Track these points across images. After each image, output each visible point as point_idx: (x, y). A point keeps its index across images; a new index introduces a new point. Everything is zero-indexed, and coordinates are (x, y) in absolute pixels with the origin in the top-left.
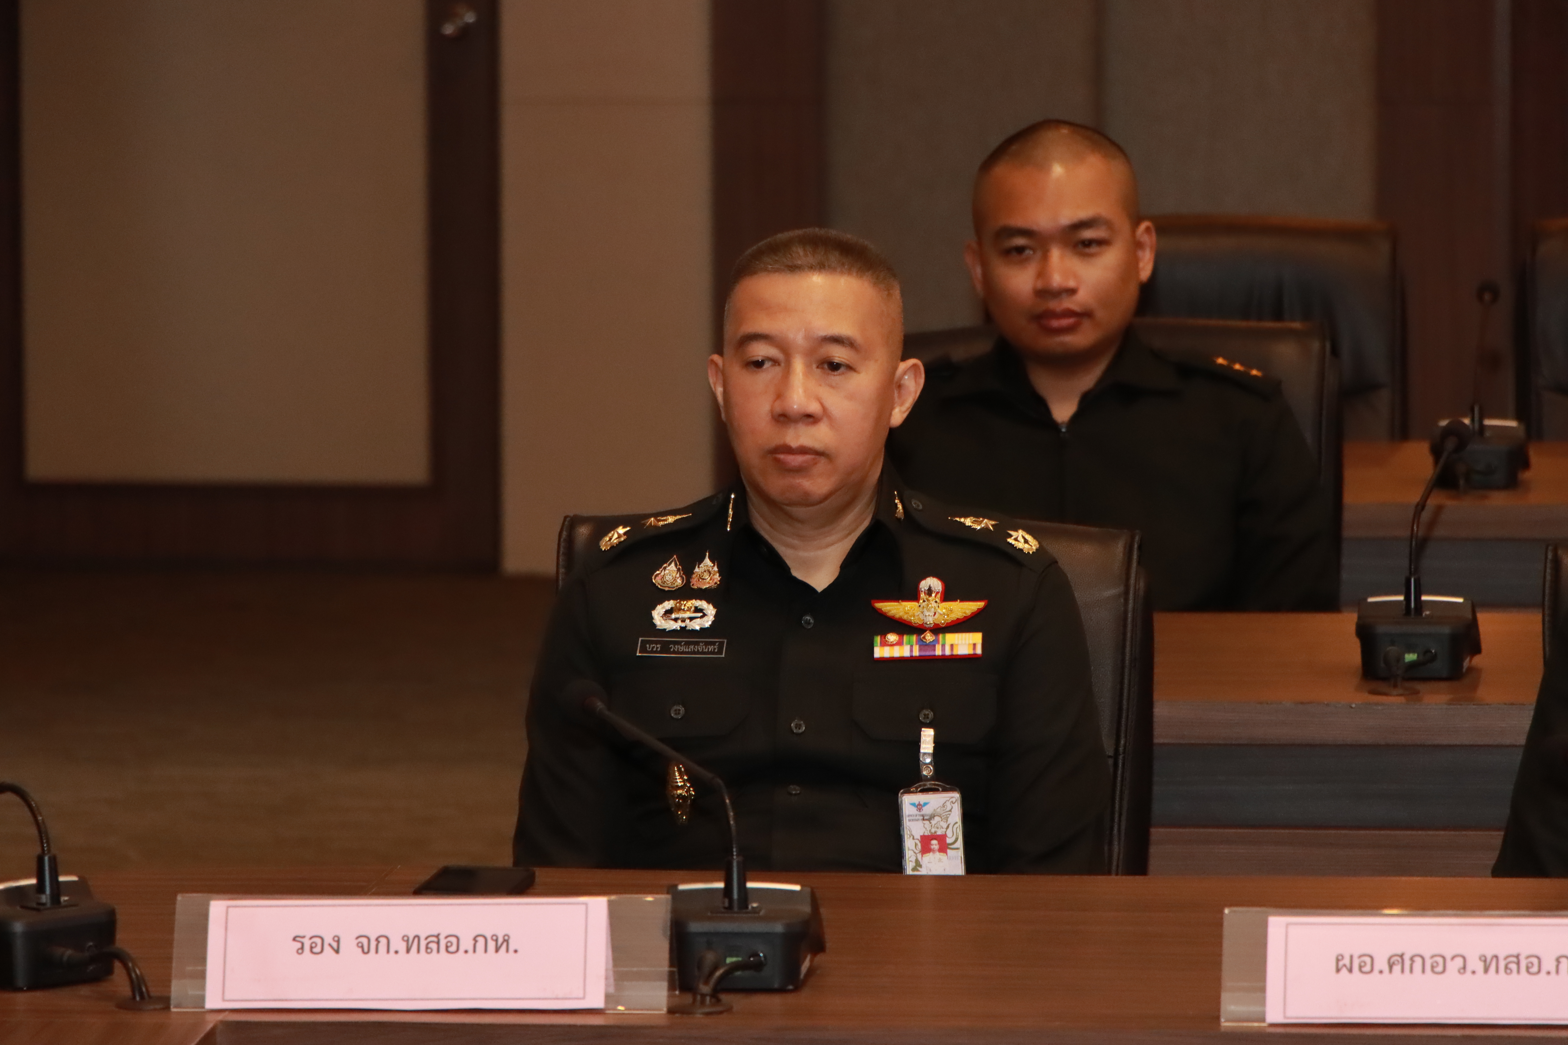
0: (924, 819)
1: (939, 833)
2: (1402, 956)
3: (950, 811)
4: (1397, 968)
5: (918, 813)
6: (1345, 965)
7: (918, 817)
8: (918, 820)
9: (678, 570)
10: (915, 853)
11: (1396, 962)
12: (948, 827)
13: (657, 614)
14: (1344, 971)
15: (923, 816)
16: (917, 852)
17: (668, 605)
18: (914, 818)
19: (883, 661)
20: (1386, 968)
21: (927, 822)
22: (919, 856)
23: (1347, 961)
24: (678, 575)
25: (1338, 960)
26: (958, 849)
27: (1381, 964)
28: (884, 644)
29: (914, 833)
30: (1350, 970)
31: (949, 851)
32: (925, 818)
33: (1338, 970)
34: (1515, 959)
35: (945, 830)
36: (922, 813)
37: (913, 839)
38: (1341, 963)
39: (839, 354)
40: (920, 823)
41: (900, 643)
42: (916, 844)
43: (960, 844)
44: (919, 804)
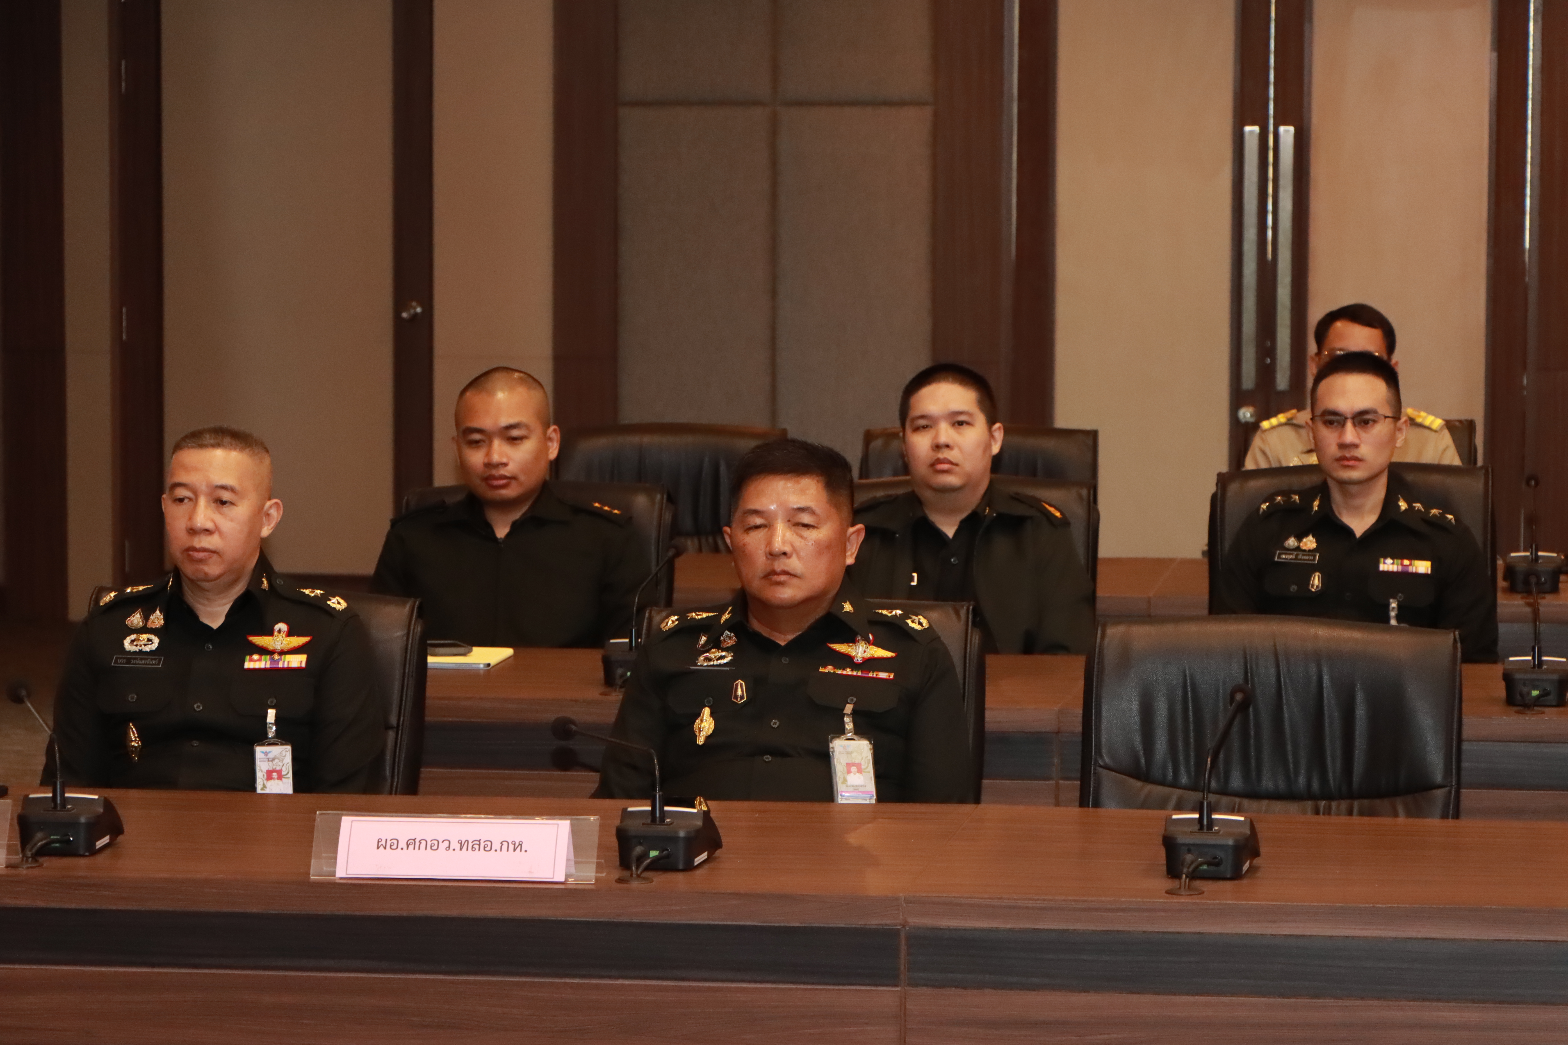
0: (268, 761)
1: (278, 768)
2: (414, 840)
3: (285, 756)
4: (411, 847)
5: (265, 757)
6: (382, 845)
7: (265, 760)
8: (265, 761)
9: (141, 617)
10: (262, 780)
11: (411, 843)
12: (283, 765)
13: (127, 643)
14: (382, 848)
15: (268, 759)
16: (264, 779)
17: (133, 637)
18: (263, 760)
19: (249, 670)
20: (405, 847)
21: (271, 762)
22: (265, 782)
23: (383, 842)
24: (141, 620)
25: (378, 842)
26: (288, 778)
27: (402, 844)
28: (251, 660)
29: (262, 769)
30: (385, 848)
31: (283, 779)
32: (270, 760)
33: (378, 848)
34: (478, 843)
35: (281, 767)
36: (268, 757)
37: (262, 772)
38: (380, 844)
39: (226, 496)
40: (266, 763)
41: (260, 660)
42: (263, 775)
43: (290, 775)
44: (266, 752)
